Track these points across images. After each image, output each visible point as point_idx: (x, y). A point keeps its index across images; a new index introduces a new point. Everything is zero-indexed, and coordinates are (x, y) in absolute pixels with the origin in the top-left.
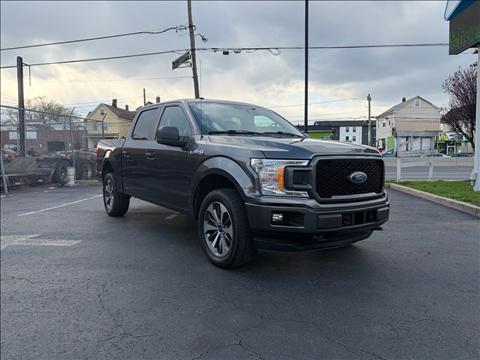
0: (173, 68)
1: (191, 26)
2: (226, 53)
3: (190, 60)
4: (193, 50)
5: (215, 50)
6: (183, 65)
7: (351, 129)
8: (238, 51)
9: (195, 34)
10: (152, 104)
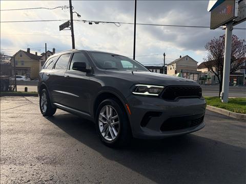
0: (60, 30)
1: (71, 7)
2: (90, 23)
3: (70, 26)
4: (72, 20)
5: (85, 21)
6: (66, 28)
7: (154, 70)
8: (97, 23)
9: (73, 11)
10: (50, 52)
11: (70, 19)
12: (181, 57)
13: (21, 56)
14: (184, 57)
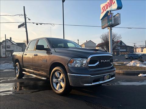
0: (18, 28)
2: (37, 24)
3: (25, 26)
4: (26, 22)
5: (34, 23)
8: (41, 24)
9: (26, 17)
10: (8, 40)
11: (24, 22)
12: (87, 41)
14: (89, 41)
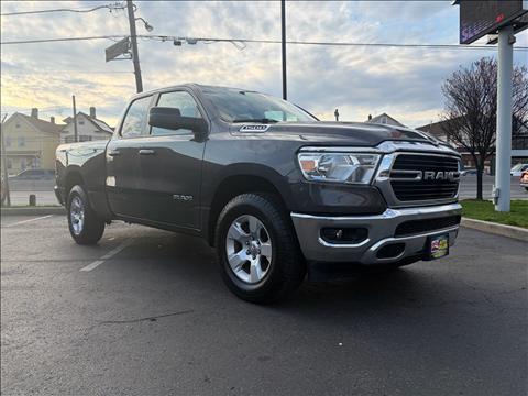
0: (107, 60)
2: (178, 43)
3: (130, 50)
4: (134, 36)
5: (164, 39)
6: (122, 56)
8: (193, 42)
9: (136, 16)
10: (85, 115)
11: (129, 34)
12: (370, 117)
13: (18, 126)
14: (378, 118)
